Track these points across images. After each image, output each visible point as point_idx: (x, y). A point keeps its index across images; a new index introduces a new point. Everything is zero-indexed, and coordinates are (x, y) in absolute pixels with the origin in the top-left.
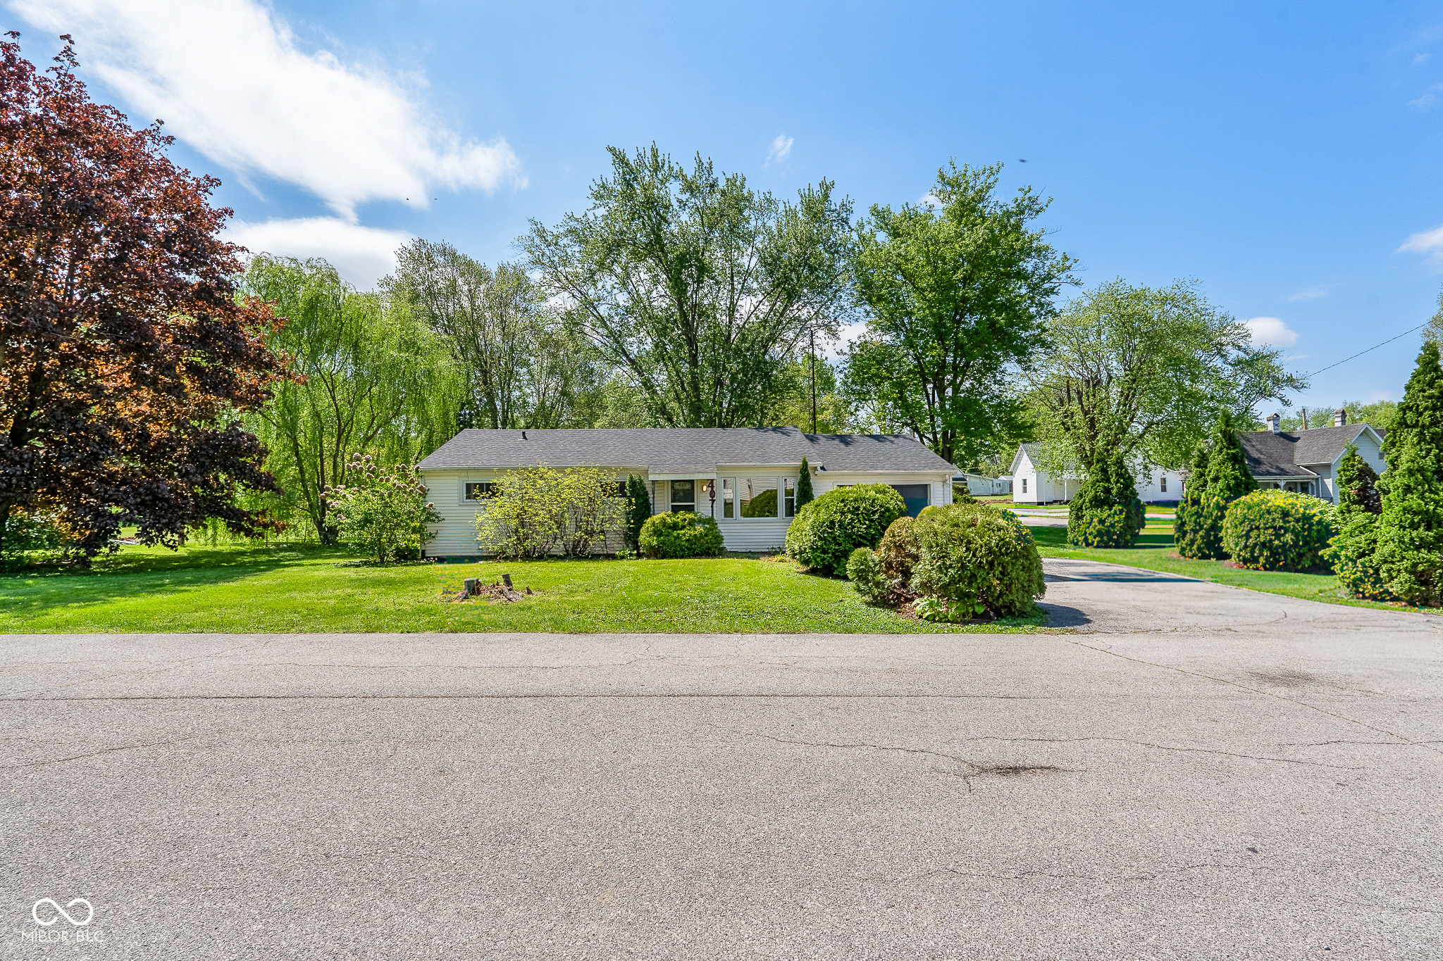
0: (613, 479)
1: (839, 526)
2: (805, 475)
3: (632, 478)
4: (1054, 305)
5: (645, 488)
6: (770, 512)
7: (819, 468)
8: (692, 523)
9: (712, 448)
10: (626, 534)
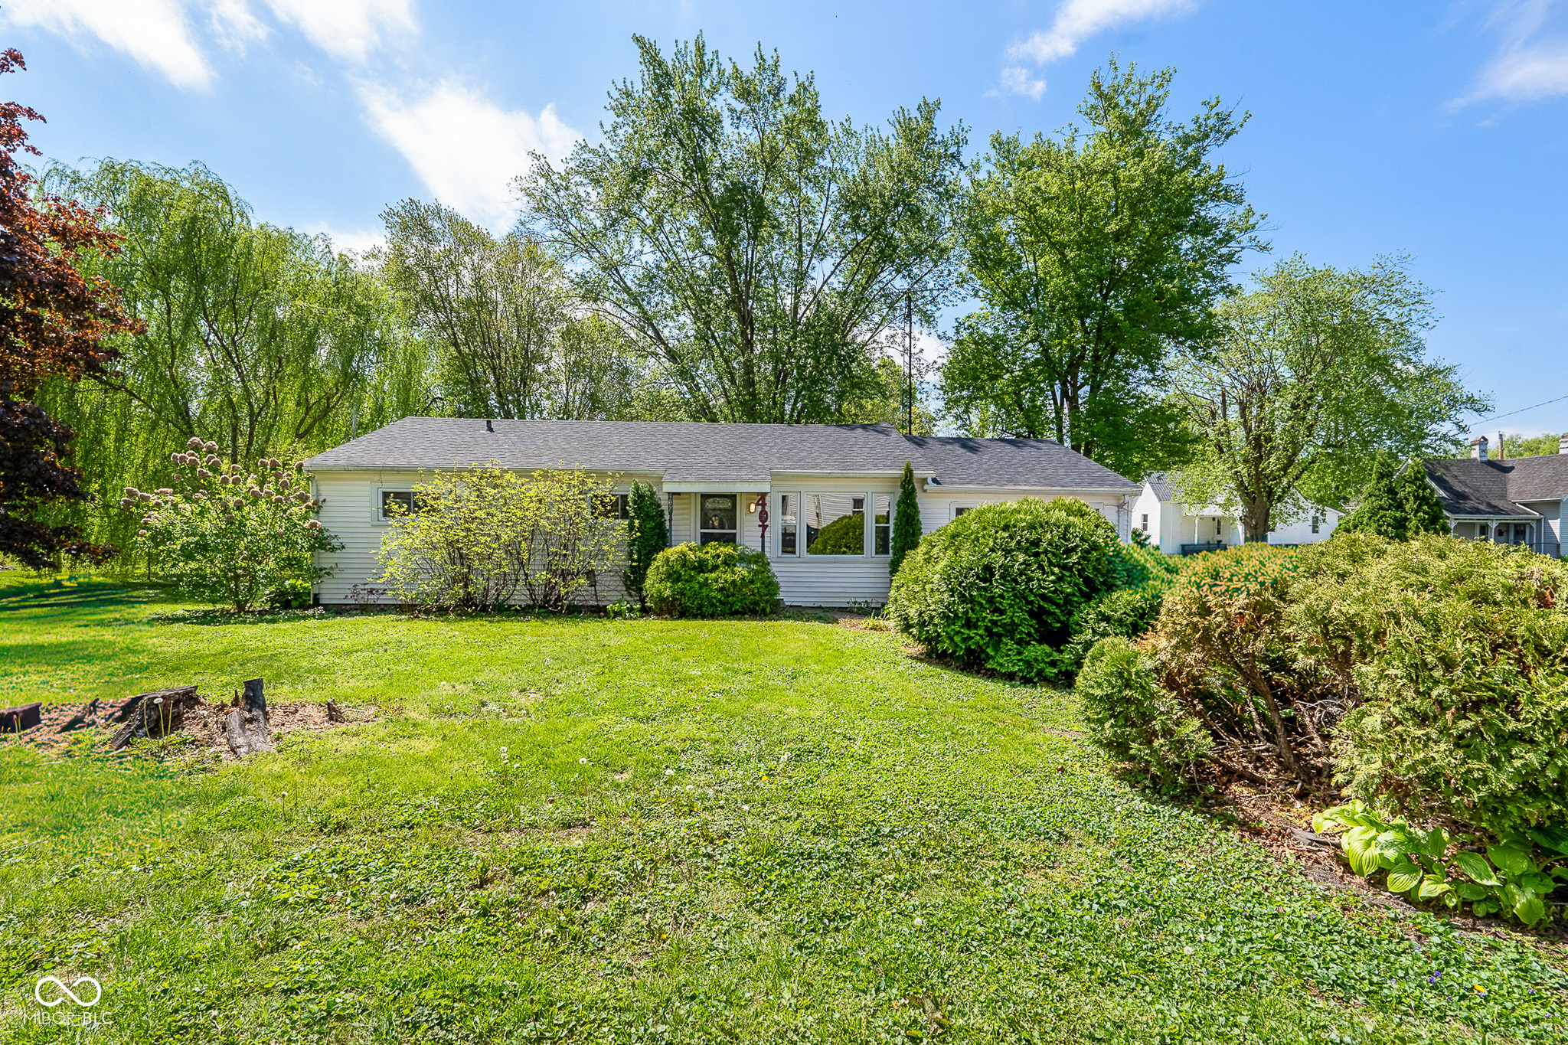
0: (606, 489)
1: (1003, 577)
2: (908, 491)
3: (637, 488)
4: (1231, 280)
5: (659, 506)
6: (849, 548)
7: (930, 481)
8: (729, 562)
9: (766, 449)
10: (627, 577)
